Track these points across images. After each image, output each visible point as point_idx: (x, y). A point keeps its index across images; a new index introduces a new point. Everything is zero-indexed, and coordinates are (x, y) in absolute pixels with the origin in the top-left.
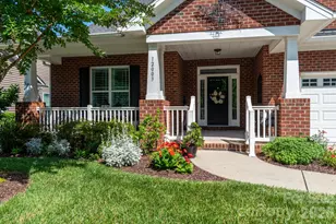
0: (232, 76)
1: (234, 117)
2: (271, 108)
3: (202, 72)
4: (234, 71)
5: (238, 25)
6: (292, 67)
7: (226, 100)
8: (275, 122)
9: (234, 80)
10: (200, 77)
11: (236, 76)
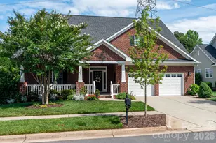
0: (104, 71)
1: (105, 88)
2: (118, 85)
3: (91, 69)
4: (105, 69)
5: (108, 60)
6: (123, 73)
7: (101, 81)
8: (119, 90)
9: (105, 73)
10: (90, 71)
11: (106, 71)
